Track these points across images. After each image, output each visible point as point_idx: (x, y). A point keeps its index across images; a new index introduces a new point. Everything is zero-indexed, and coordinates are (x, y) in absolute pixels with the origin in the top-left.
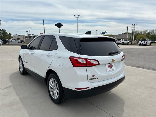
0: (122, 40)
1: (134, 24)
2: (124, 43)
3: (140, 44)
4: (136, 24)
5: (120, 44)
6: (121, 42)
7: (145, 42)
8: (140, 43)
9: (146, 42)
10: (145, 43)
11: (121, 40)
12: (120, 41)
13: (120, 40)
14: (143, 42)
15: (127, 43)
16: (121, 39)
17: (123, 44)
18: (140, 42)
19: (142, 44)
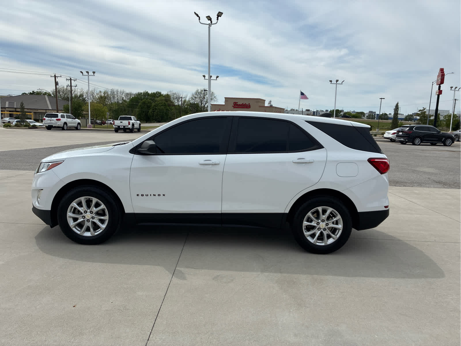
0: (63, 116)
1: (87, 72)
2: (69, 125)
3: (118, 130)
4: (94, 73)
5: (55, 127)
6: (60, 123)
7: (129, 123)
8: (119, 126)
9: (131, 124)
10: (130, 126)
11: (59, 117)
12: (55, 119)
13: (56, 116)
14: (125, 123)
15: (76, 125)
16: (60, 115)
17: (65, 128)
18: (117, 123)
19: (122, 129)
